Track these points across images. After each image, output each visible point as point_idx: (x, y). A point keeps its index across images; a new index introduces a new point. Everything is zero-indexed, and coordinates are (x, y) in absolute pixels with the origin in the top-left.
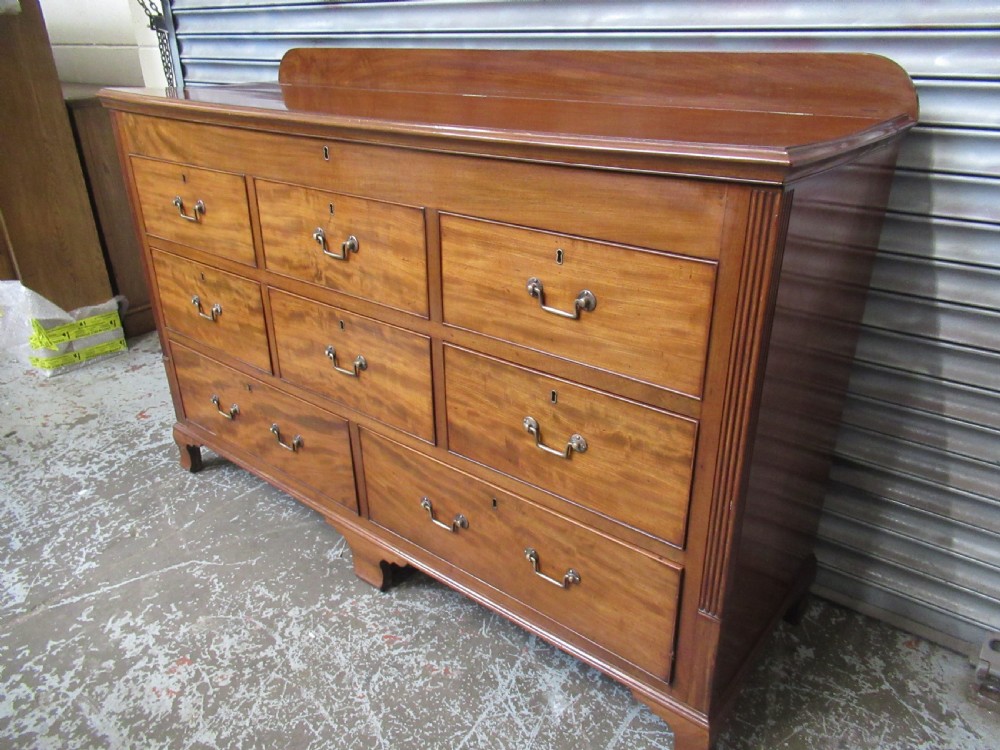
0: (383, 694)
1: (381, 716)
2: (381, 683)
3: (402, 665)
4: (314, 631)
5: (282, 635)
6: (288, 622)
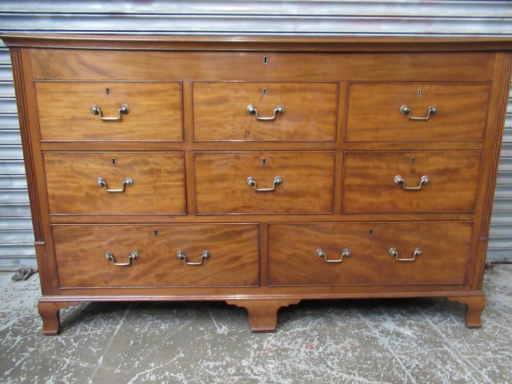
0: (344, 367)
1: (357, 375)
2: (335, 364)
3: (332, 353)
4: (269, 364)
5: (255, 374)
6: (249, 368)
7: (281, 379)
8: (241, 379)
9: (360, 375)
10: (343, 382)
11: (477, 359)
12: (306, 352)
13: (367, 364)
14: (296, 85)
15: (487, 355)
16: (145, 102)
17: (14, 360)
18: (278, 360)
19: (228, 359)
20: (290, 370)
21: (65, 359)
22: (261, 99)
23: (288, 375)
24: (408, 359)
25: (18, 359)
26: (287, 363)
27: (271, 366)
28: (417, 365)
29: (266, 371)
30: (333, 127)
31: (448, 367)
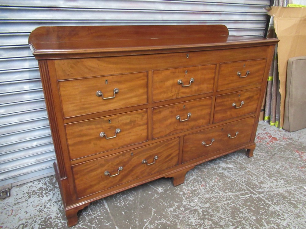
0: (222, 190)
2: (218, 190)
5: (193, 207)
6: (188, 205)
7: (204, 205)
8: (190, 212)
9: (230, 192)
10: (227, 197)
11: (260, 171)
12: (203, 189)
13: (228, 186)
15: (262, 168)
18: (196, 197)
19: (176, 204)
20: (204, 199)
23: (206, 202)
24: (240, 179)
26: (201, 197)
27: (196, 200)
28: (245, 180)
29: (196, 204)
31: (254, 178)
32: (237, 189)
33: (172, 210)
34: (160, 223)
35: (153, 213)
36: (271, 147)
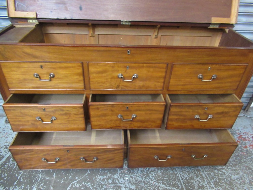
0: (156, 179)
1: (161, 183)
2: (153, 177)
3: (152, 171)
4: (126, 177)
5: (120, 183)
6: (118, 180)
7: (131, 186)
8: (114, 186)
9: (163, 183)
10: (156, 187)
11: (210, 174)
12: (141, 170)
13: (166, 177)
14: (145, 65)
15: (215, 172)
16: (63, 72)
17: (17, 176)
18: (130, 175)
19: (108, 174)
20: (134, 180)
21: (39, 175)
22: (126, 71)
23: (133, 184)
24: (183, 174)
25: (18, 175)
26: (133, 177)
27: (127, 178)
28: (186, 178)
29: (124, 182)
30: (162, 84)
31: (198, 179)
32: (172, 183)
33: (102, 179)
34: (85, 185)
35: (86, 174)
36: (246, 152)
